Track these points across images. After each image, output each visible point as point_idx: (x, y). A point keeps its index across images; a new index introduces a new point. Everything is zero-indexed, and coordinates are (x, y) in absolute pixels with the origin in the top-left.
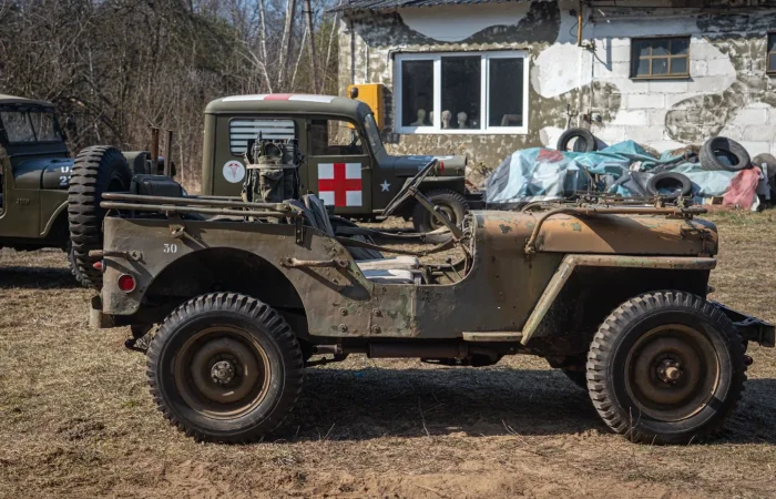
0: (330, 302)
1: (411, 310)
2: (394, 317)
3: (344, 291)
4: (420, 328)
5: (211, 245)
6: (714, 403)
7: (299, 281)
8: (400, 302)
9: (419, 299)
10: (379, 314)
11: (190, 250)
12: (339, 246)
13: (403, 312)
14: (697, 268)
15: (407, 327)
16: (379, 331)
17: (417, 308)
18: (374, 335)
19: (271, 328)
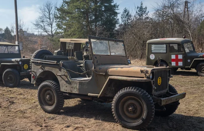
0: (64, 84)
1: (78, 87)
2: (75, 88)
3: (66, 82)
4: (79, 91)
5: (46, 70)
6: (143, 119)
7: (59, 78)
8: (76, 85)
9: (79, 85)
10: (72, 87)
11: (43, 71)
12: (66, 71)
13: (76, 87)
14: (137, 81)
15: (77, 91)
16: (72, 91)
17: (79, 86)
18: (71, 92)
19: (55, 89)
